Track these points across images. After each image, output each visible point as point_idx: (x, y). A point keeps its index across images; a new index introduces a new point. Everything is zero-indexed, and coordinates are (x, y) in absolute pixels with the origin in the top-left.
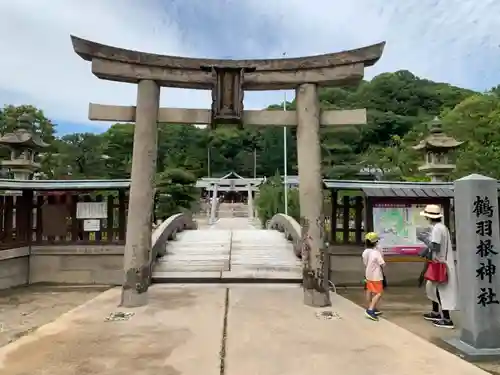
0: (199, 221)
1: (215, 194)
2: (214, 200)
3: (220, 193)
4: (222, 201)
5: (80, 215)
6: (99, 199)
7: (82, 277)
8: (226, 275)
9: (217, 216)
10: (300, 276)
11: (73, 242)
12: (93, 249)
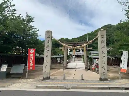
0: (71, 62)
1: (74, 56)
2: (74, 57)
3: (75, 56)
4: (76, 57)
5: (57, 60)
6: (59, 58)
7: (57, 67)
8: (76, 68)
9: (75, 60)
10: (84, 68)
11: (56, 63)
12: (59, 64)
